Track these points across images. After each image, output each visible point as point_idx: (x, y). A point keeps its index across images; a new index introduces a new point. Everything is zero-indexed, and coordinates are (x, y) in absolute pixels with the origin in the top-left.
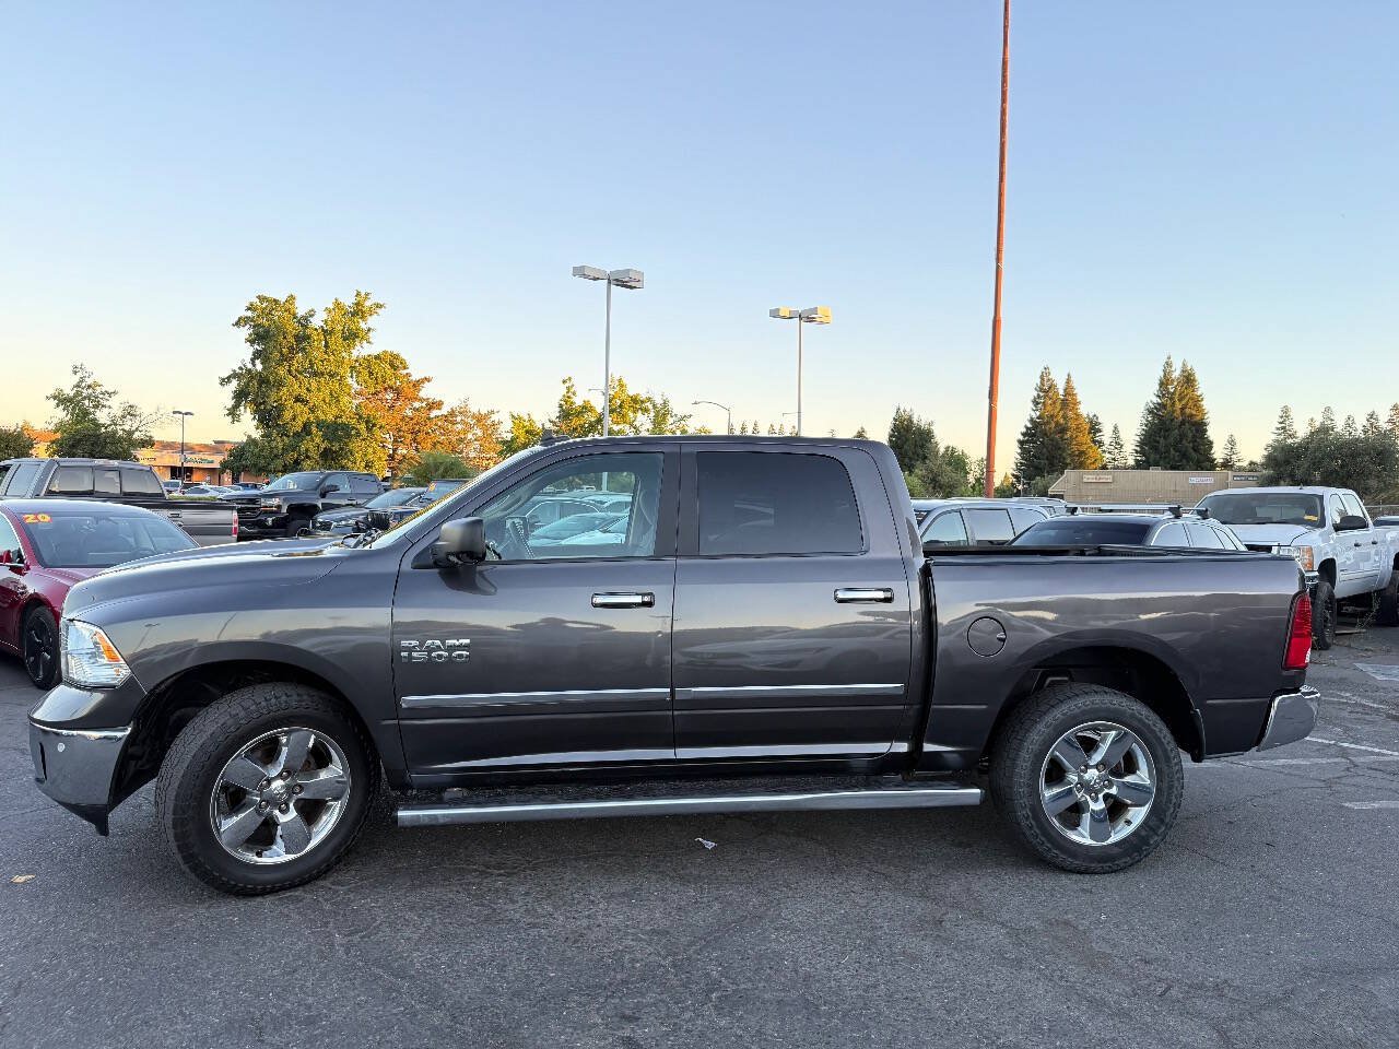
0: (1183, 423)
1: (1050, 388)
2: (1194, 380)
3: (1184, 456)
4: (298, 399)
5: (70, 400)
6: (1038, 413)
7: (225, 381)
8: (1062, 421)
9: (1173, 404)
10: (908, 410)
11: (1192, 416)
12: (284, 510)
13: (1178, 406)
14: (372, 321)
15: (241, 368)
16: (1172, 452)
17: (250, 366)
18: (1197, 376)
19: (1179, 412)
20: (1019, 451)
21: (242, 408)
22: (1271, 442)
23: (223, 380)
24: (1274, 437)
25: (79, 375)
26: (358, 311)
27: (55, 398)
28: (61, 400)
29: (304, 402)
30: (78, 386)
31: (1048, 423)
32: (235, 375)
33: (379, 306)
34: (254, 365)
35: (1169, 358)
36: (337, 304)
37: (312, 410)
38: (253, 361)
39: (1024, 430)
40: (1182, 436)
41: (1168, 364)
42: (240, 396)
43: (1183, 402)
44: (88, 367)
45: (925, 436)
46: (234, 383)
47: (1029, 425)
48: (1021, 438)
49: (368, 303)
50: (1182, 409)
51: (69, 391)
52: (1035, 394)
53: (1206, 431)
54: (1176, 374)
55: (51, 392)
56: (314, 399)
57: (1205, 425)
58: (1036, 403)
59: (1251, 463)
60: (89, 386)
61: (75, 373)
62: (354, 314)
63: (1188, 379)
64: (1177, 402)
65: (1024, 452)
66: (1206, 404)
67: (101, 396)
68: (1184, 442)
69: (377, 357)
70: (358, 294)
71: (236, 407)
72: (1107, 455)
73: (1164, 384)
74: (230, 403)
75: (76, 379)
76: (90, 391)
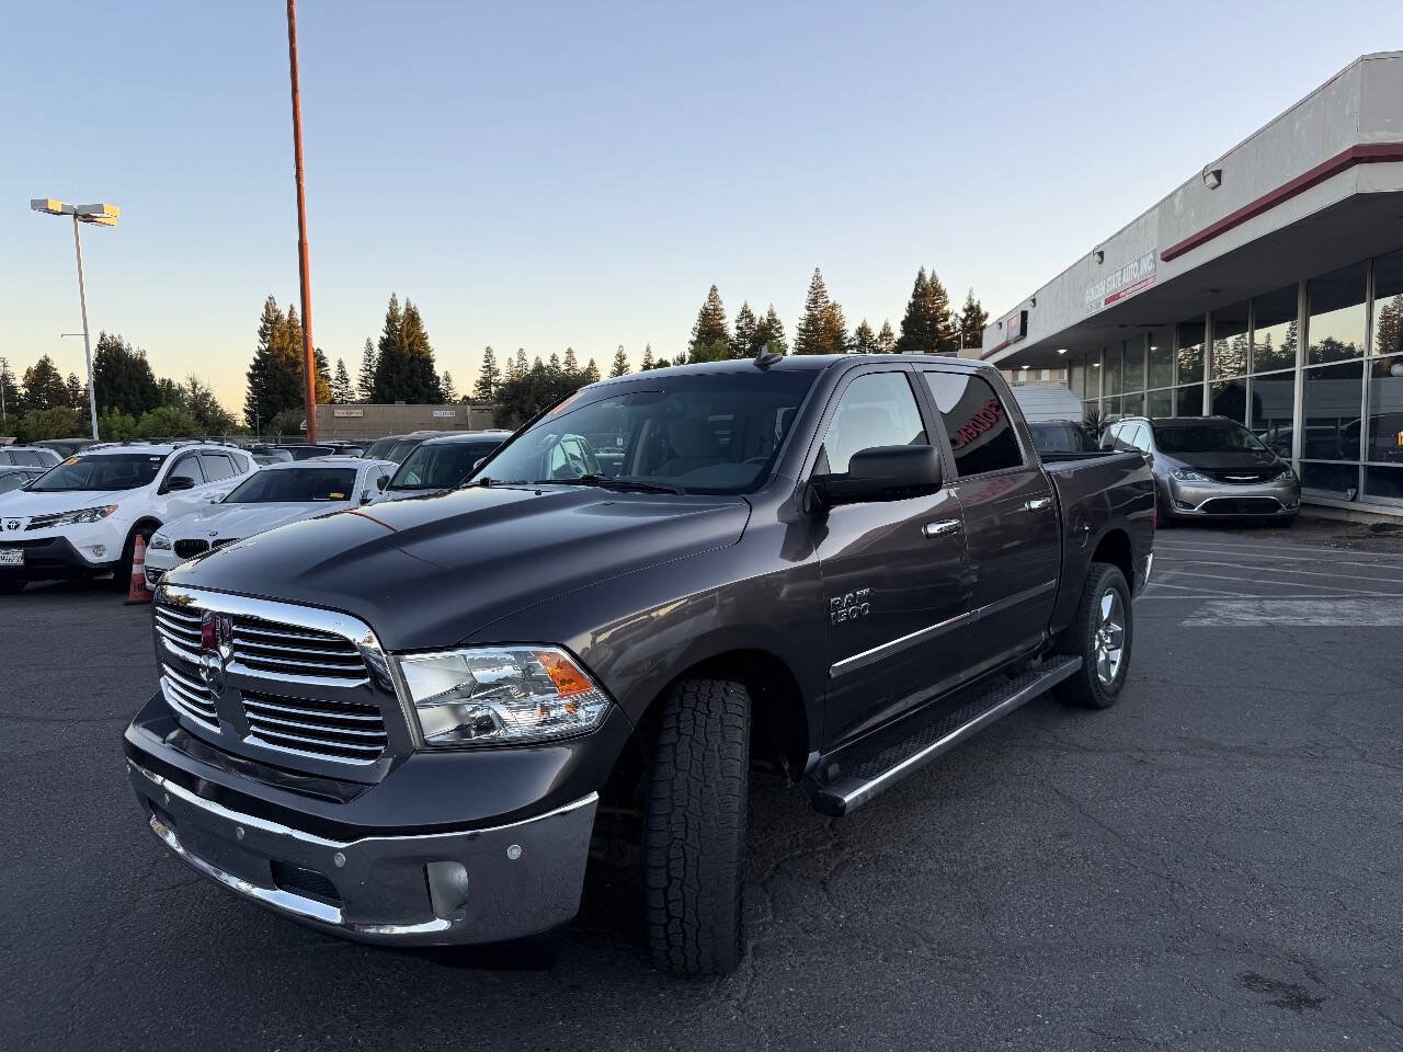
0: (412, 359)
1: (276, 319)
2: (418, 319)
3: (415, 390)
6: (267, 345)
8: (293, 355)
9: (402, 341)
10: (116, 336)
11: (419, 353)
13: (406, 342)
16: (405, 387)
18: (421, 315)
19: (407, 348)
20: (250, 385)
22: (479, 379)
24: (481, 374)
31: (278, 356)
35: (394, 295)
39: (253, 363)
40: (413, 372)
41: (394, 302)
43: (411, 339)
45: (139, 367)
47: (258, 358)
48: (251, 371)
50: (410, 345)
52: (262, 324)
53: (432, 366)
54: (401, 312)
57: (432, 361)
58: (263, 334)
59: (466, 398)
63: (413, 318)
64: (405, 339)
65: (255, 387)
66: (431, 342)
68: (415, 378)
72: (335, 390)
73: (391, 320)
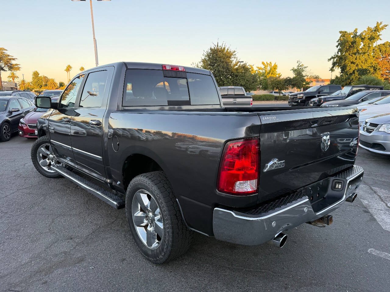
4: (352, 63)
5: (296, 70)
7: (330, 60)
12: (304, 98)
14: (382, 32)
15: (334, 55)
17: (337, 54)
21: (335, 68)
23: (329, 59)
25: (298, 63)
26: (377, 29)
27: (292, 70)
28: (294, 71)
29: (354, 63)
30: (298, 66)
32: (333, 58)
33: (386, 26)
34: (338, 53)
36: (369, 28)
37: (357, 65)
38: (338, 52)
42: (334, 64)
44: (301, 61)
46: (332, 60)
49: (380, 26)
51: (296, 68)
55: (292, 68)
56: (357, 62)
60: (301, 66)
61: (297, 63)
62: (375, 31)
67: (304, 68)
69: (384, 44)
70: (378, 23)
71: (333, 67)
74: (331, 66)
75: (298, 64)
76: (301, 67)
